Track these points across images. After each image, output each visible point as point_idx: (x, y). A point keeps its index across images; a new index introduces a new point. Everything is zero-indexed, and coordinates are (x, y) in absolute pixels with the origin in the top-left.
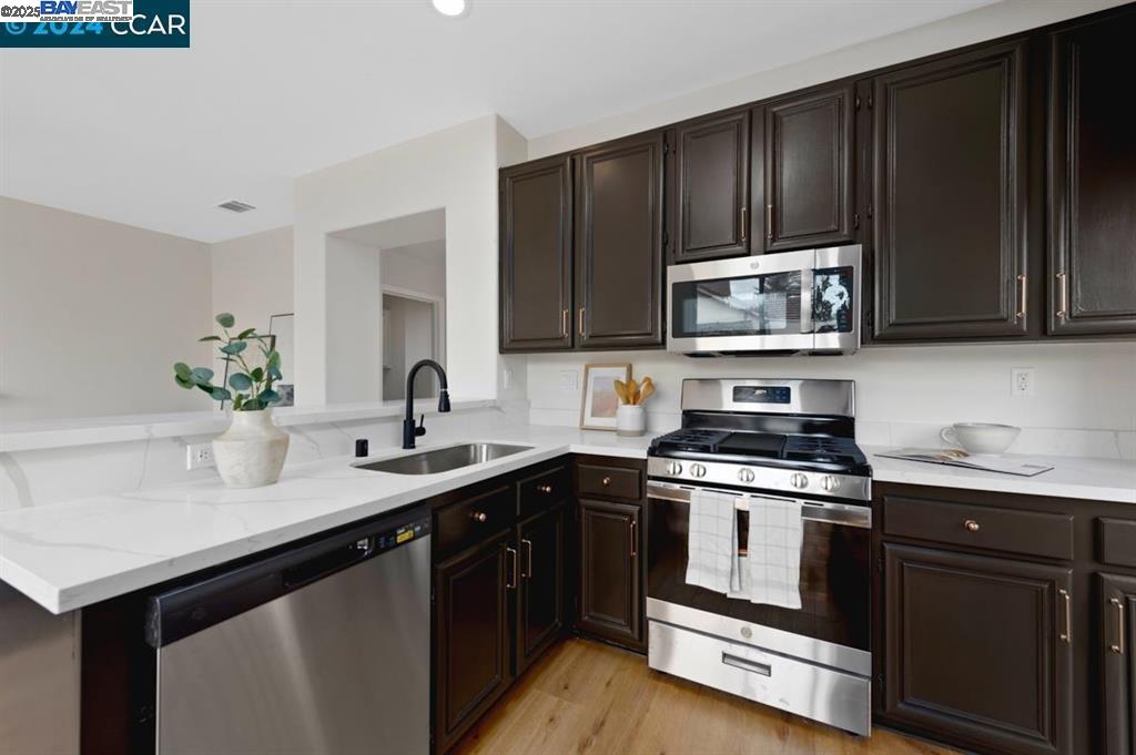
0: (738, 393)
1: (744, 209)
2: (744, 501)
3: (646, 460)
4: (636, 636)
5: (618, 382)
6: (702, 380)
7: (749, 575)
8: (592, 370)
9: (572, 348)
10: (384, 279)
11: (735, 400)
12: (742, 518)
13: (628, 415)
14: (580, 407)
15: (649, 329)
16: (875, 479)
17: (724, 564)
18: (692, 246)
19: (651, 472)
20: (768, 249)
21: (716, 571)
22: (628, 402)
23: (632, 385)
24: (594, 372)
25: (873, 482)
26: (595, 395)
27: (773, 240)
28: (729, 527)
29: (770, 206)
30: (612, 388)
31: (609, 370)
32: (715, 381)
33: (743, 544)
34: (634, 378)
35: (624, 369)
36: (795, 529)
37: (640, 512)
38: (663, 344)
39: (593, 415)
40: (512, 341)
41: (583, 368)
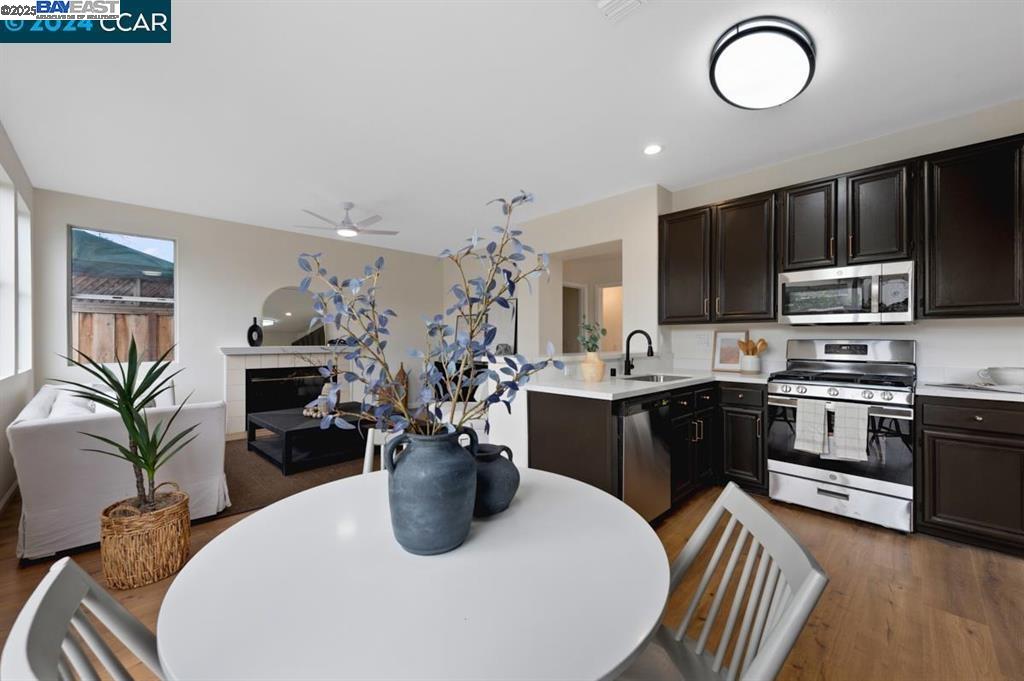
0: (829, 349)
1: (832, 239)
2: (831, 406)
3: (766, 385)
4: (760, 481)
5: (740, 342)
6: (801, 341)
7: (834, 443)
8: (719, 334)
9: (710, 321)
10: (565, 278)
11: (826, 353)
12: (830, 415)
13: (749, 362)
14: (711, 357)
15: (764, 309)
16: (917, 393)
17: (820, 438)
18: (796, 260)
19: (770, 391)
20: (850, 261)
21: (814, 442)
22: (748, 354)
23: (750, 344)
24: (721, 336)
25: (916, 396)
26: (722, 350)
27: (853, 257)
28: (822, 419)
29: (850, 237)
30: (736, 345)
31: (733, 335)
32: (810, 342)
33: (831, 429)
34: (750, 339)
35: (743, 334)
36: (863, 419)
37: (763, 414)
38: (775, 318)
39: (721, 362)
40: (668, 318)
41: (713, 333)
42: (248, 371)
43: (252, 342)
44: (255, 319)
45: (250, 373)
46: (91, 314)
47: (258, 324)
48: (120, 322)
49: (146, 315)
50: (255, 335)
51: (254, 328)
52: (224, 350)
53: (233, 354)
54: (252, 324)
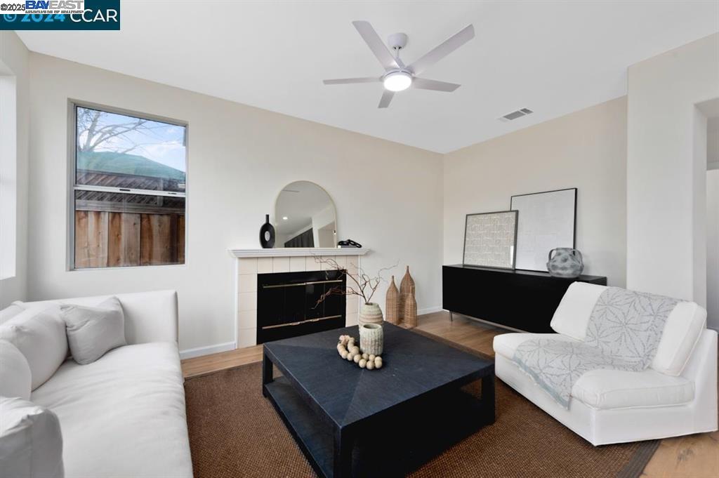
42: (260, 276)
43: (265, 244)
44: (268, 216)
45: (262, 279)
46: (120, 213)
47: (270, 222)
48: (145, 222)
49: (168, 215)
50: (267, 235)
51: (267, 227)
52: (235, 252)
53: (245, 258)
54: (264, 222)
